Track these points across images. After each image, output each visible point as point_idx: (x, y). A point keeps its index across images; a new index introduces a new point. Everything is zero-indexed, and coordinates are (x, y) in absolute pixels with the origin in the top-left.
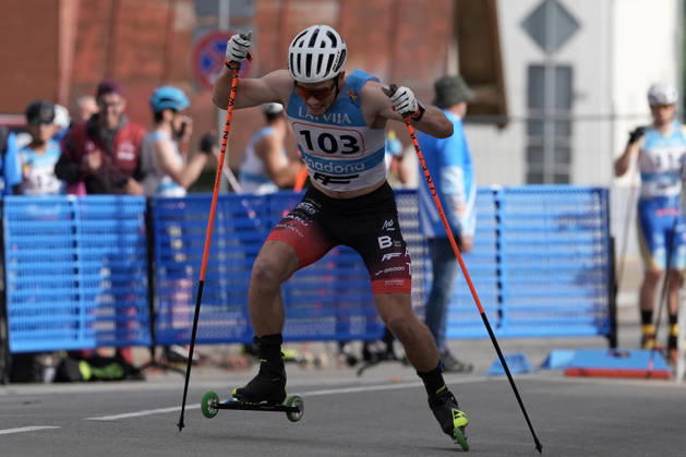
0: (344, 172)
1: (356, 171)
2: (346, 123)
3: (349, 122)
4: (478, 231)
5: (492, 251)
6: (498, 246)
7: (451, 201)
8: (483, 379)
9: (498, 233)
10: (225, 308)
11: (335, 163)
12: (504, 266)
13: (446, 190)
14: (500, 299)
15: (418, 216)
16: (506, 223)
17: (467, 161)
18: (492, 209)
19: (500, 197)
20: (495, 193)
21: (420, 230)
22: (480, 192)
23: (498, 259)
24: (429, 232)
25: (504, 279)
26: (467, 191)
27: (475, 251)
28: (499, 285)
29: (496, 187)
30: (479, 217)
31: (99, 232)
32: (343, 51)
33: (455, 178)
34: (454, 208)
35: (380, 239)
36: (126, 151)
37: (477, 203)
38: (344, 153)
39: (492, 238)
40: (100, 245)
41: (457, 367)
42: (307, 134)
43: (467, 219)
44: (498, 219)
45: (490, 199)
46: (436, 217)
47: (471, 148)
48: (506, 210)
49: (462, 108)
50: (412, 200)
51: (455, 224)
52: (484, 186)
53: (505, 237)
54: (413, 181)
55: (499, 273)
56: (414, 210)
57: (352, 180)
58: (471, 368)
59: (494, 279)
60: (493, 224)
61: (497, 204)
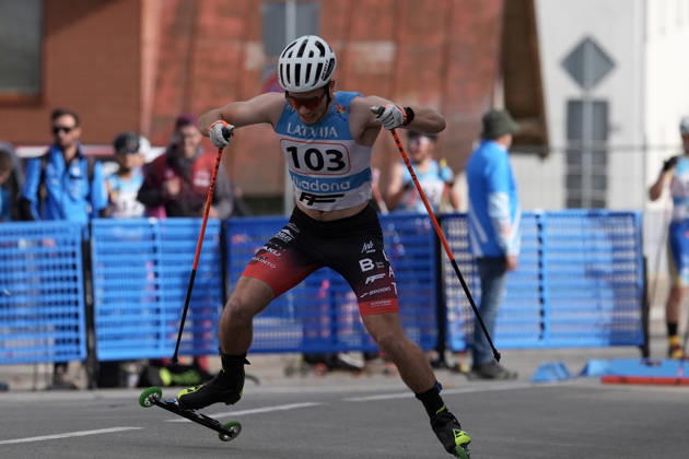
0: (330, 191)
1: (341, 190)
2: (332, 137)
3: (336, 135)
4: (523, 251)
5: (535, 269)
6: (540, 265)
7: (498, 224)
8: (526, 385)
9: (540, 253)
10: (292, 320)
11: (321, 181)
12: (546, 282)
13: (493, 214)
14: (542, 313)
15: (468, 238)
16: (548, 244)
17: (512, 188)
18: (534, 231)
19: (542, 220)
20: (538, 217)
21: (469, 250)
22: (525, 216)
23: (541, 277)
24: (478, 252)
25: (546, 294)
26: (513, 214)
27: (520, 269)
28: (542, 301)
29: (538, 211)
30: (524, 239)
31: (178, 251)
32: (332, 60)
33: (501, 203)
34: (500, 230)
35: (361, 262)
36: (202, 178)
37: (521, 226)
38: (330, 169)
39: (535, 257)
40: (179, 263)
41: (502, 375)
42: (293, 150)
43: (513, 241)
44: (540, 240)
45: (533, 221)
46: (484, 238)
47: (516, 175)
48: (548, 232)
49: (508, 139)
50: (462, 223)
51: (501, 245)
52: (527, 211)
53: (547, 257)
54: (464, 206)
55: (541, 289)
56: (464, 232)
57: (337, 199)
58: (515, 376)
59: (536, 295)
60: (535, 245)
61: (540, 227)
